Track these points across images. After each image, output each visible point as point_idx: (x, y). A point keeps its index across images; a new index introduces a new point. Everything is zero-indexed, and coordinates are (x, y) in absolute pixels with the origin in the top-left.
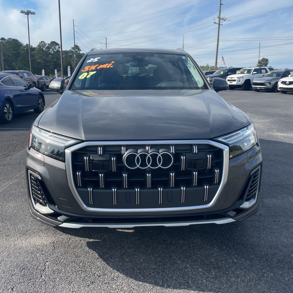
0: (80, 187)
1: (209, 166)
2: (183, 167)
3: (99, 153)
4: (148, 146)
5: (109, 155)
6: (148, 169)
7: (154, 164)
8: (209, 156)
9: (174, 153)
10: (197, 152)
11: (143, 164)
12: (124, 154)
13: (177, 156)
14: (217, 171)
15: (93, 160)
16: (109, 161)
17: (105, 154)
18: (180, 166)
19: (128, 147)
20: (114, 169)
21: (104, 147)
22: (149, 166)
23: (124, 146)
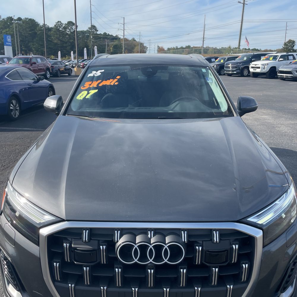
0: (58, 281)
1: (234, 259)
2: (198, 261)
3: (84, 239)
4: (151, 230)
5: (97, 241)
6: (149, 265)
7: (158, 258)
8: (235, 247)
9: (186, 242)
10: (218, 241)
11: (143, 257)
12: (117, 241)
13: (190, 246)
14: (245, 266)
15: (75, 248)
16: (96, 250)
17: (91, 241)
18: (194, 259)
19: (123, 231)
20: (104, 261)
21: (91, 230)
22: (151, 261)
23: (118, 229)
